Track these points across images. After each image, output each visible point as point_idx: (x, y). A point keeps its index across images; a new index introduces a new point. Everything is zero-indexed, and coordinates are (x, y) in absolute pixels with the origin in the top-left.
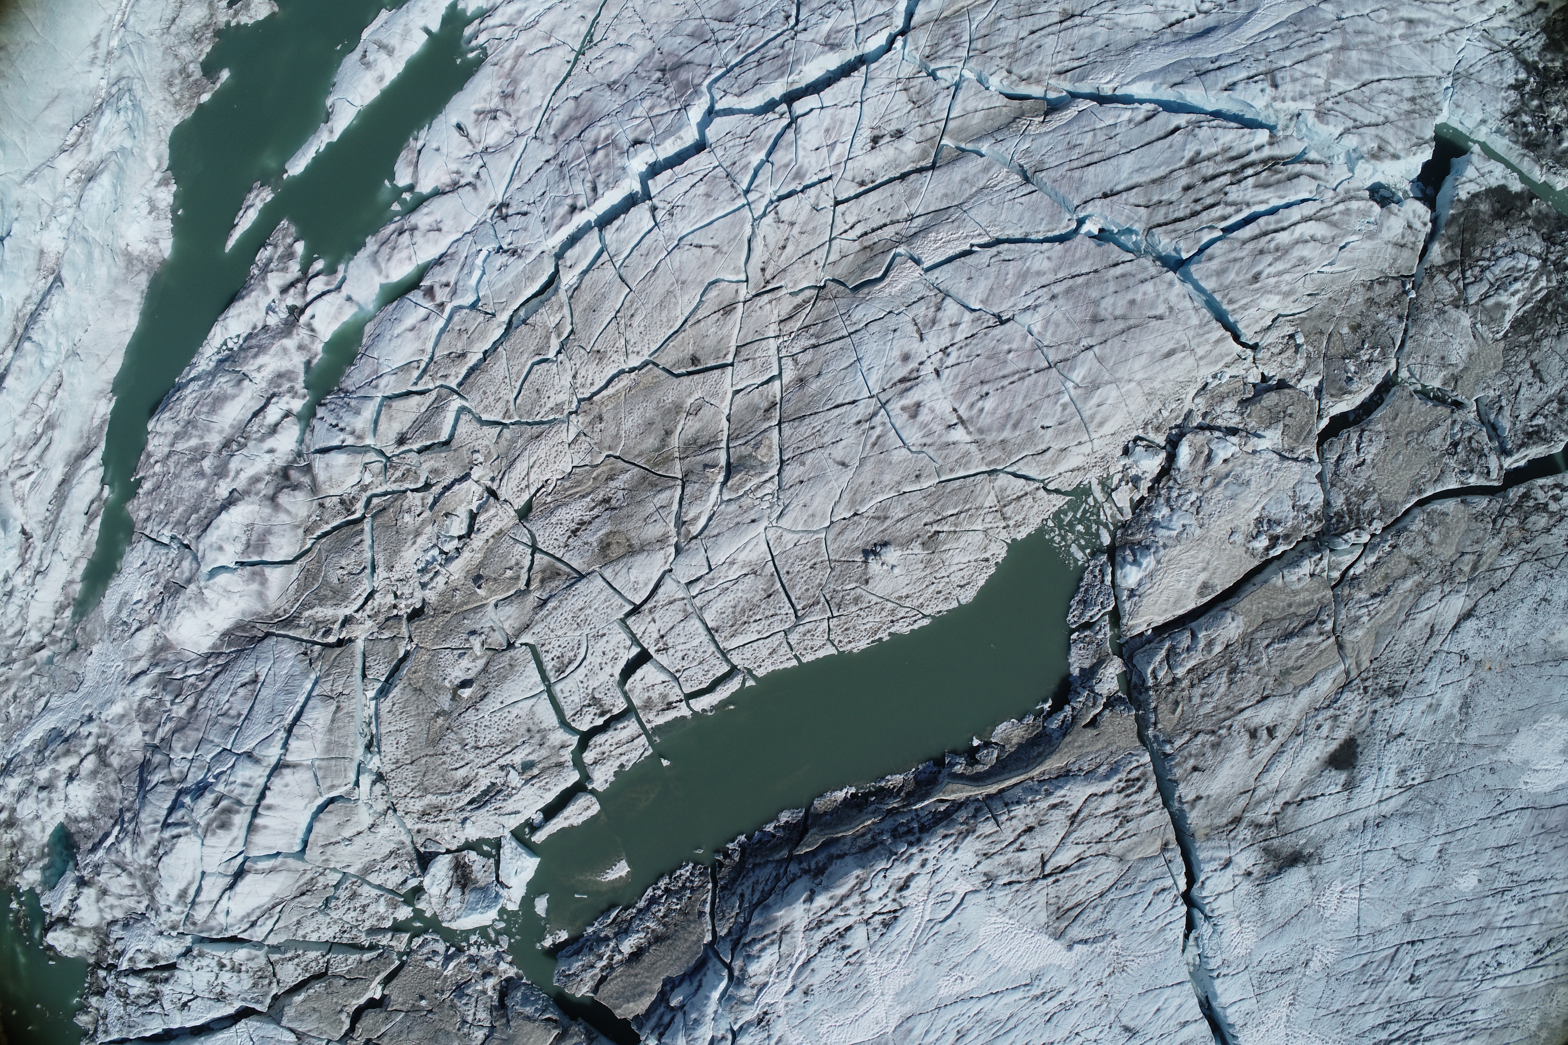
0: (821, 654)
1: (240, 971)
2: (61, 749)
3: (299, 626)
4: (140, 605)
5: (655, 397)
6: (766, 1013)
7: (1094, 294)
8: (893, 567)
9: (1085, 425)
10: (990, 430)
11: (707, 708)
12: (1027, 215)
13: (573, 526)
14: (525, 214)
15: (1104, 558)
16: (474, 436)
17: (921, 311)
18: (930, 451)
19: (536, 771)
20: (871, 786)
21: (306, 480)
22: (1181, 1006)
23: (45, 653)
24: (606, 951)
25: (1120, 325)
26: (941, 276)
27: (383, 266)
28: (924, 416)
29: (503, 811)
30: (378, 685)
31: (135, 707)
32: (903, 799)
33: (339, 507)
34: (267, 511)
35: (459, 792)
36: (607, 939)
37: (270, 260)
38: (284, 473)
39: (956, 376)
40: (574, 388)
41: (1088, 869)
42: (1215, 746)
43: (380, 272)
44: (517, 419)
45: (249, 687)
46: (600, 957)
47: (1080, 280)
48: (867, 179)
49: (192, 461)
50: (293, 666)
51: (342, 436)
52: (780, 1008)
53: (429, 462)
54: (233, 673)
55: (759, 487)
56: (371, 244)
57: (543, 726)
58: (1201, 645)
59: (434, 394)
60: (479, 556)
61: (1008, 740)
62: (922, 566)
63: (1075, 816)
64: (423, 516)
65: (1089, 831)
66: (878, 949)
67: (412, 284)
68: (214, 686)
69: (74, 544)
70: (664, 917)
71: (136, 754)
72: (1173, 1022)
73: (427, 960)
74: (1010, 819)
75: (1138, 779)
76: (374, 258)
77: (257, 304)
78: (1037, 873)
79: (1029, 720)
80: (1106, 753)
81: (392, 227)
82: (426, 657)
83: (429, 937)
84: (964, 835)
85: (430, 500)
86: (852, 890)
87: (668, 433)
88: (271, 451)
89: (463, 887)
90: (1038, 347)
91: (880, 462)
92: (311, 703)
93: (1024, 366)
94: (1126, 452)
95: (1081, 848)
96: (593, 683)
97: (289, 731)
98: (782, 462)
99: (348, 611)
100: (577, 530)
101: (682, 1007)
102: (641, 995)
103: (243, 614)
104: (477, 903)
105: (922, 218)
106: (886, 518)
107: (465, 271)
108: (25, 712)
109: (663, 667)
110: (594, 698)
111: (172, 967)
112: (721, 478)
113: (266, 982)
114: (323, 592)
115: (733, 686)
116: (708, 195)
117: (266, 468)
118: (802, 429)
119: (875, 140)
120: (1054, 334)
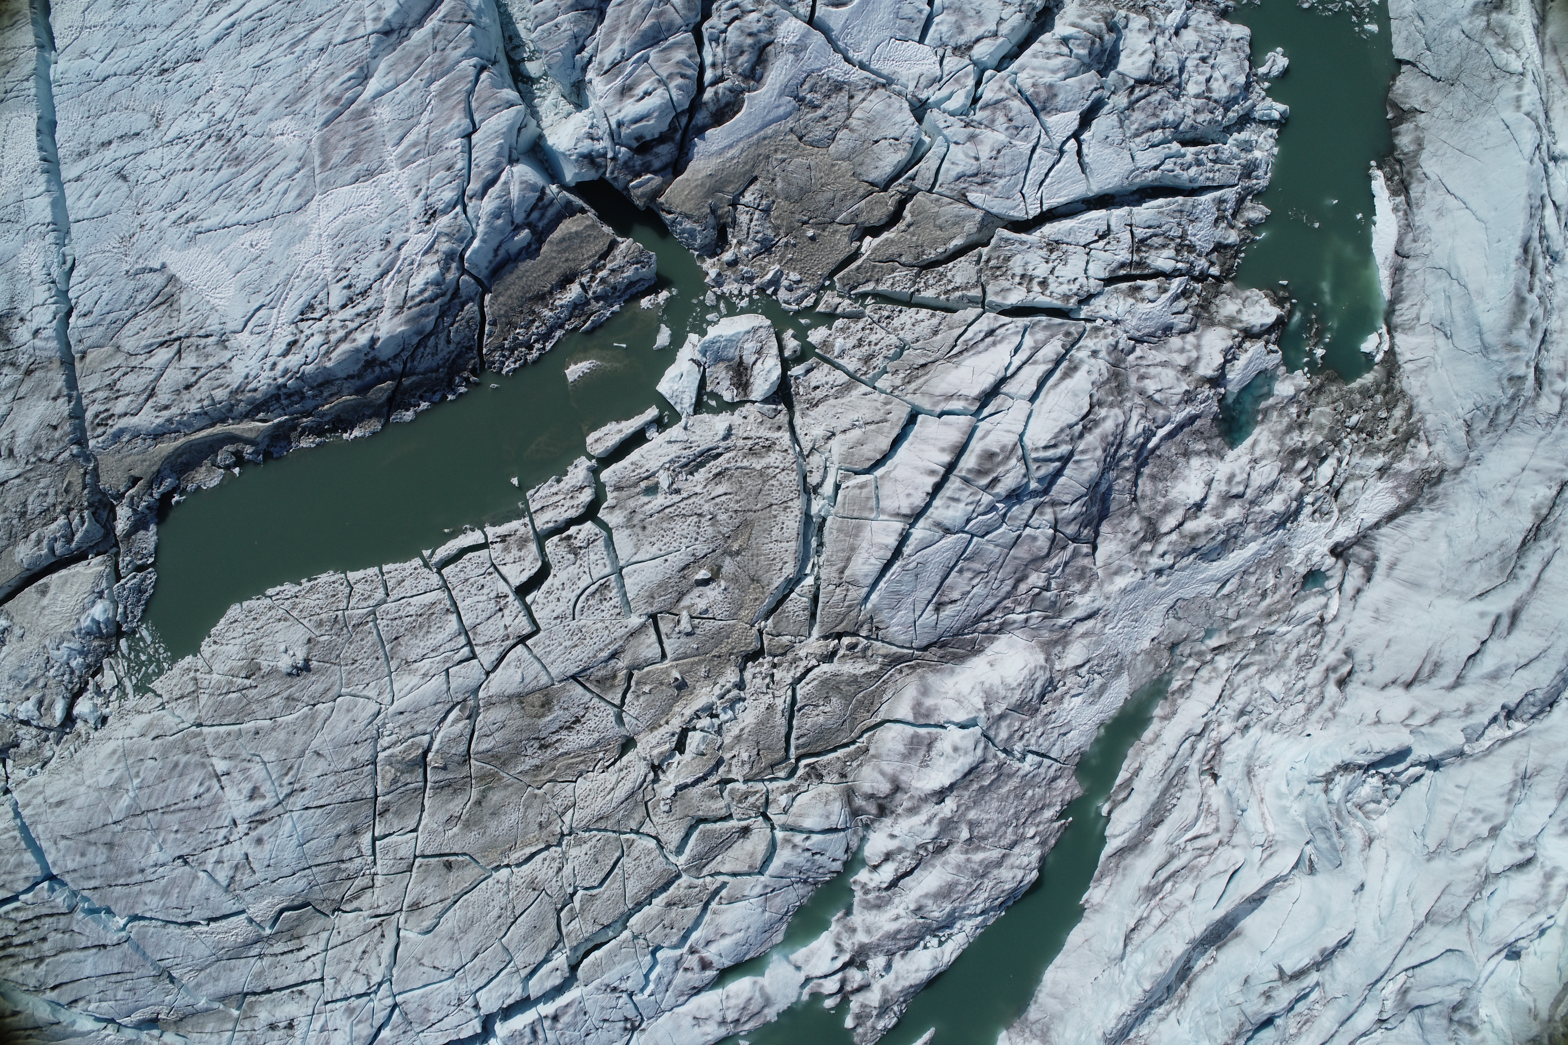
0: (360, 574)
1: (1023, 276)
2: (1201, 542)
3: (885, 656)
4: (1073, 692)
5: (487, 838)
6: (428, 223)
7: (111, 868)
8: (286, 651)
9: (125, 755)
10: (196, 765)
11: (469, 533)
12: (163, 943)
13: (578, 727)
14: (605, 1020)
15: (124, 629)
16: (666, 827)
17: (247, 879)
18: (244, 755)
19: (643, 485)
20: (329, 439)
21: (859, 802)
22: (79, 199)
23: (1214, 642)
24: (596, 288)
25: (92, 837)
26: (230, 906)
27: (757, 994)
28: (247, 787)
29: (683, 445)
30: (798, 589)
31: (1095, 585)
32: (298, 425)
33: (824, 772)
34: (904, 778)
35: (726, 469)
36: (597, 298)
37: (880, 1016)
38: (883, 811)
39: (219, 818)
40: (564, 858)
41: (143, 343)
42: (38, 447)
43: (762, 989)
44: (623, 837)
45: (946, 599)
46: (603, 281)
47: (121, 881)
48: (296, 995)
49: (984, 838)
50: (892, 618)
51: (807, 844)
52: (414, 227)
53: (718, 806)
54: (966, 614)
55: (394, 744)
56: (771, 1014)
57: (628, 532)
58: (45, 542)
59: (705, 872)
60: (676, 709)
61: (209, 471)
62: (264, 648)
63: (150, 396)
64: (730, 755)
65: (140, 380)
66: (319, 282)
67: (725, 975)
68: (991, 602)
69: (1151, 761)
70: (534, 321)
71: (1109, 530)
72: (87, 182)
73: (800, 281)
74: (201, 400)
75: (98, 425)
76: (767, 1002)
77: (897, 979)
78: (186, 343)
79: (191, 487)
80: (124, 452)
81: (747, 1027)
82: (743, 613)
83: (794, 307)
84: (239, 390)
85: (722, 769)
86: (336, 346)
87: (479, 803)
88: (893, 836)
89: (741, 363)
90: (156, 830)
91: (287, 752)
92: (870, 580)
93: (166, 817)
94: (104, 720)
95: (147, 364)
96: (573, 570)
97: (897, 552)
98: (374, 763)
99: (825, 667)
100: (574, 723)
101: (517, 229)
102: (563, 240)
103: (952, 671)
104: (725, 347)
105: (251, 954)
106: (287, 698)
107: (666, 980)
108: (1252, 579)
109: (505, 580)
110: (576, 555)
111: (1109, 281)
112: (430, 756)
113: (991, 264)
114: (852, 689)
115: (442, 552)
116: (427, 1010)
117: (900, 820)
118: (354, 791)
119: (290, 1026)
120: (142, 839)
